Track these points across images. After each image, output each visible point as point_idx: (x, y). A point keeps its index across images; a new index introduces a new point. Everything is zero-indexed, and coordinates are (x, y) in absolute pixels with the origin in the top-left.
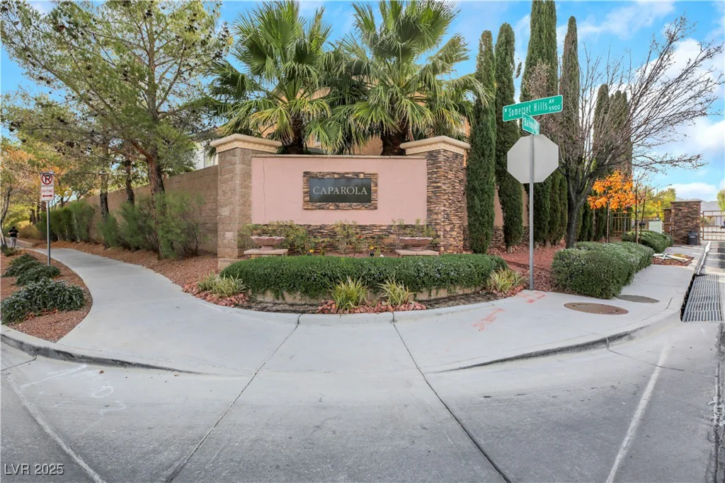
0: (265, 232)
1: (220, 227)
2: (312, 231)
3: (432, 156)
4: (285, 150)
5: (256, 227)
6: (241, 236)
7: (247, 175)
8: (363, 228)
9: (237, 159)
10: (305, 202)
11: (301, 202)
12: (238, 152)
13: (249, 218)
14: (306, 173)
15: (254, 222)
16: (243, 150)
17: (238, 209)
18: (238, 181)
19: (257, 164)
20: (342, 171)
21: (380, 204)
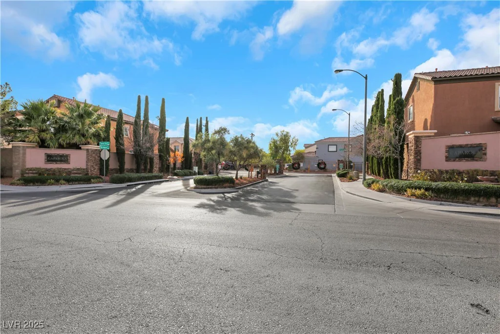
0: (31, 170)
1: (14, 168)
2: (47, 170)
3: (87, 150)
4: (40, 147)
5: (28, 169)
6: (22, 171)
7: (24, 154)
8: (65, 169)
9: (21, 149)
10: (45, 162)
11: (44, 162)
12: (21, 147)
13: (25, 166)
14: (46, 154)
15: (27, 167)
16: (23, 146)
17: (21, 163)
18: (21, 155)
19: (28, 151)
20: (58, 153)
21: (71, 163)
